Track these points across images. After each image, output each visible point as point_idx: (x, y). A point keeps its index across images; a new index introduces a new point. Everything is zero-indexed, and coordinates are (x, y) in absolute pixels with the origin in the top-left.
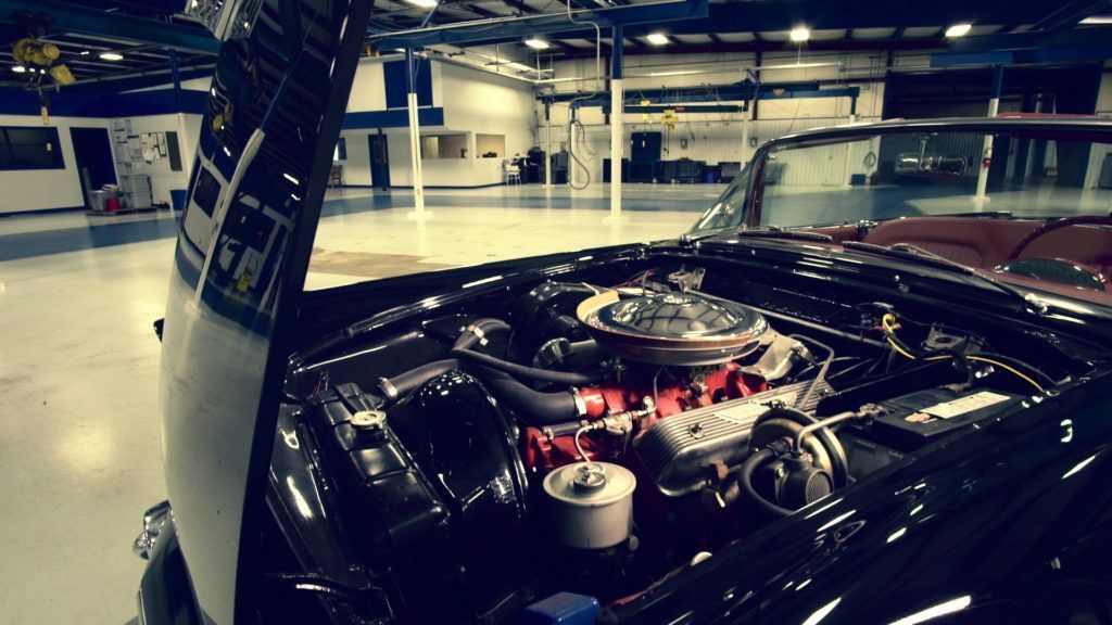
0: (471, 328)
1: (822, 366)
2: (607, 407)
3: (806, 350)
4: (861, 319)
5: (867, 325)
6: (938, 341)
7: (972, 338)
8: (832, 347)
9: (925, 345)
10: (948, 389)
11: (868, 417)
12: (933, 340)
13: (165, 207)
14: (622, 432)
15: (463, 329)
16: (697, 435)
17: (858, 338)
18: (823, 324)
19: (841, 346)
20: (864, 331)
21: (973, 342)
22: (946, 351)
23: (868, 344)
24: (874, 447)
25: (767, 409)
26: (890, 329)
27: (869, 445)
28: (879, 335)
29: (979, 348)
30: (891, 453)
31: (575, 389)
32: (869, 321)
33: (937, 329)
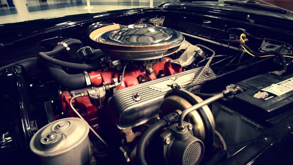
0: (62, 43)
1: (209, 59)
2: (103, 81)
3: (202, 52)
4: (229, 37)
5: (232, 39)
6: (267, 47)
7: (284, 46)
8: (214, 50)
9: (261, 49)
10: (274, 74)
11: (230, 93)
12: (265, 46)
13: (6, 6)
14: (97, 97)
15: (59, 43)
16: (137, 99)
17: (227, 46)
18: (211, 40)
19: (218, 50)
20: (231, 42)
21: (284, 48)
22: (272, 53)
23: (231, 49)
24: (232, 112)
25: (170, 88)
26: (243, 41)
27: (229, 110)
28: (238, 44)
29: (287, 51)
30: (242, 117)
31: (86, 72)
32: (233, 37)
33: (266, 41)
